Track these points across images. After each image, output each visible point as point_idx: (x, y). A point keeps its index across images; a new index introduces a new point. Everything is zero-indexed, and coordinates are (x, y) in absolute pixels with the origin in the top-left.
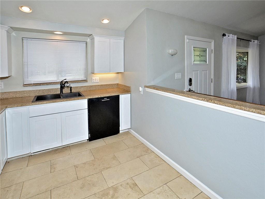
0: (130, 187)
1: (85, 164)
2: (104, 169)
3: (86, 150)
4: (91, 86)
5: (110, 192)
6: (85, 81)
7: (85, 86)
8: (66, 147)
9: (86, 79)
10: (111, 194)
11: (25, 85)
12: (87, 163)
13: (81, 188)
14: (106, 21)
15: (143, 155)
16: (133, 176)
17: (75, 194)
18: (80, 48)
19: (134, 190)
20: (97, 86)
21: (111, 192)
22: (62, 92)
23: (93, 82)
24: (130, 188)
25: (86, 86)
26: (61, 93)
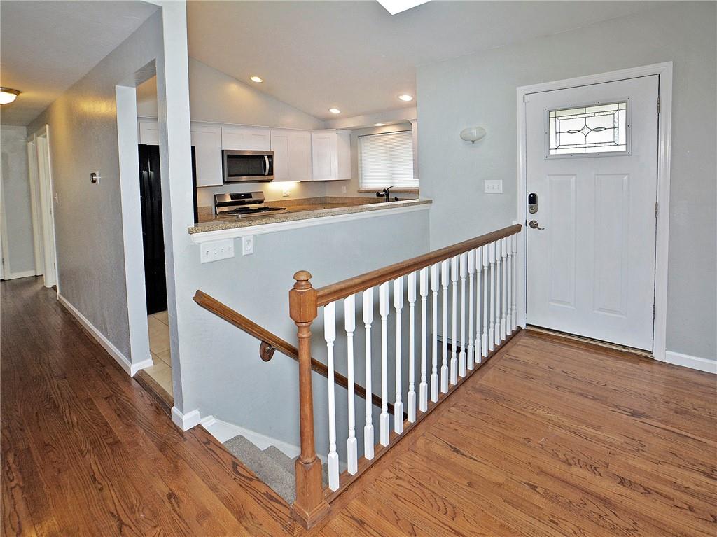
11: (361, 191)
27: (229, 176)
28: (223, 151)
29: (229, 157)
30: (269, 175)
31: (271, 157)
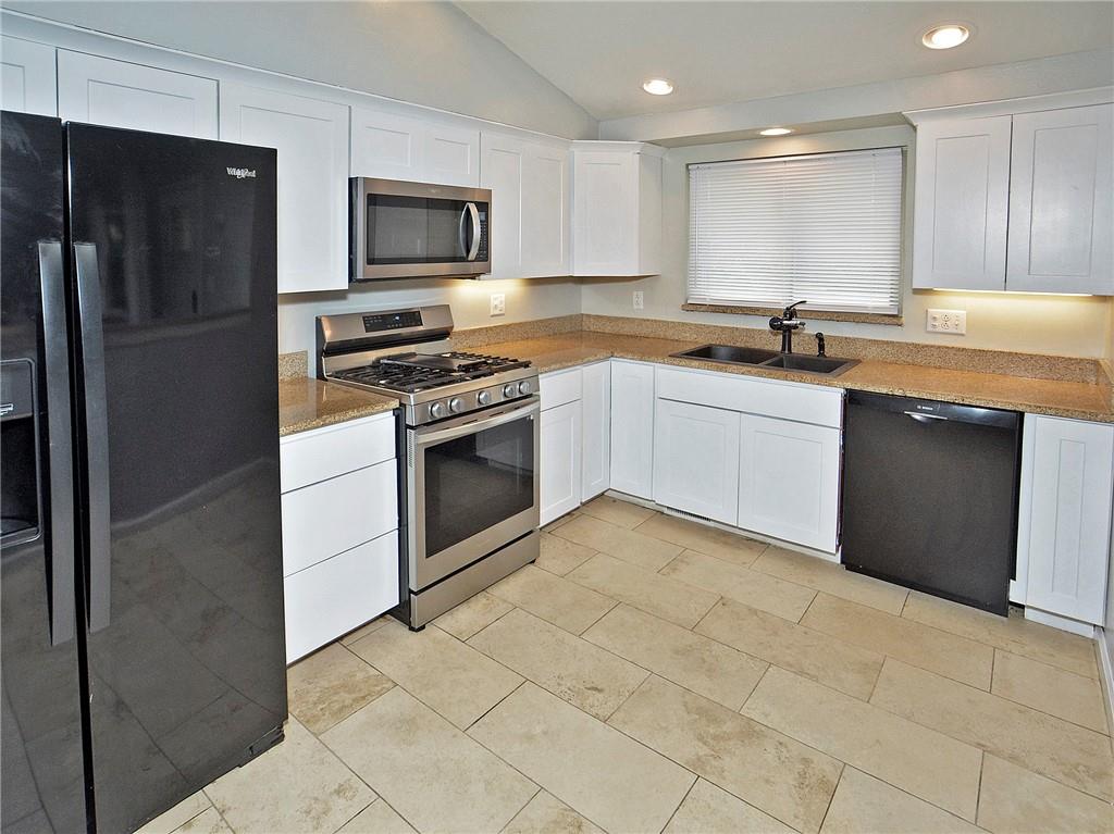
0: (803, 775)
1: (755, 612)
2: (791, 666)
3: (806, 584)
4: (916, 345)
5: (729, 723)
6: (893, 319)
7: (887, 343)
8: (756, 541)
9: (896, 313)
10: (724, 729)
11: (691, 308)
12: (759, 613)
13: (677, 652)
14: (948, 38)
15: (1027, 767)
16: (858, 764)
17: (650, 649)
18: (874, 176)
19: (802, 792)
20: (952, 353)
21: (729, 727)
22: (790, 350)
23: (930, 329)
24: (797, 776)
25: (892, 342)
26: (784, 349)
27: (371, 261)
28: (352, 182)
29: (373, 200)
30: (477, 259)
31: (484, 207)
